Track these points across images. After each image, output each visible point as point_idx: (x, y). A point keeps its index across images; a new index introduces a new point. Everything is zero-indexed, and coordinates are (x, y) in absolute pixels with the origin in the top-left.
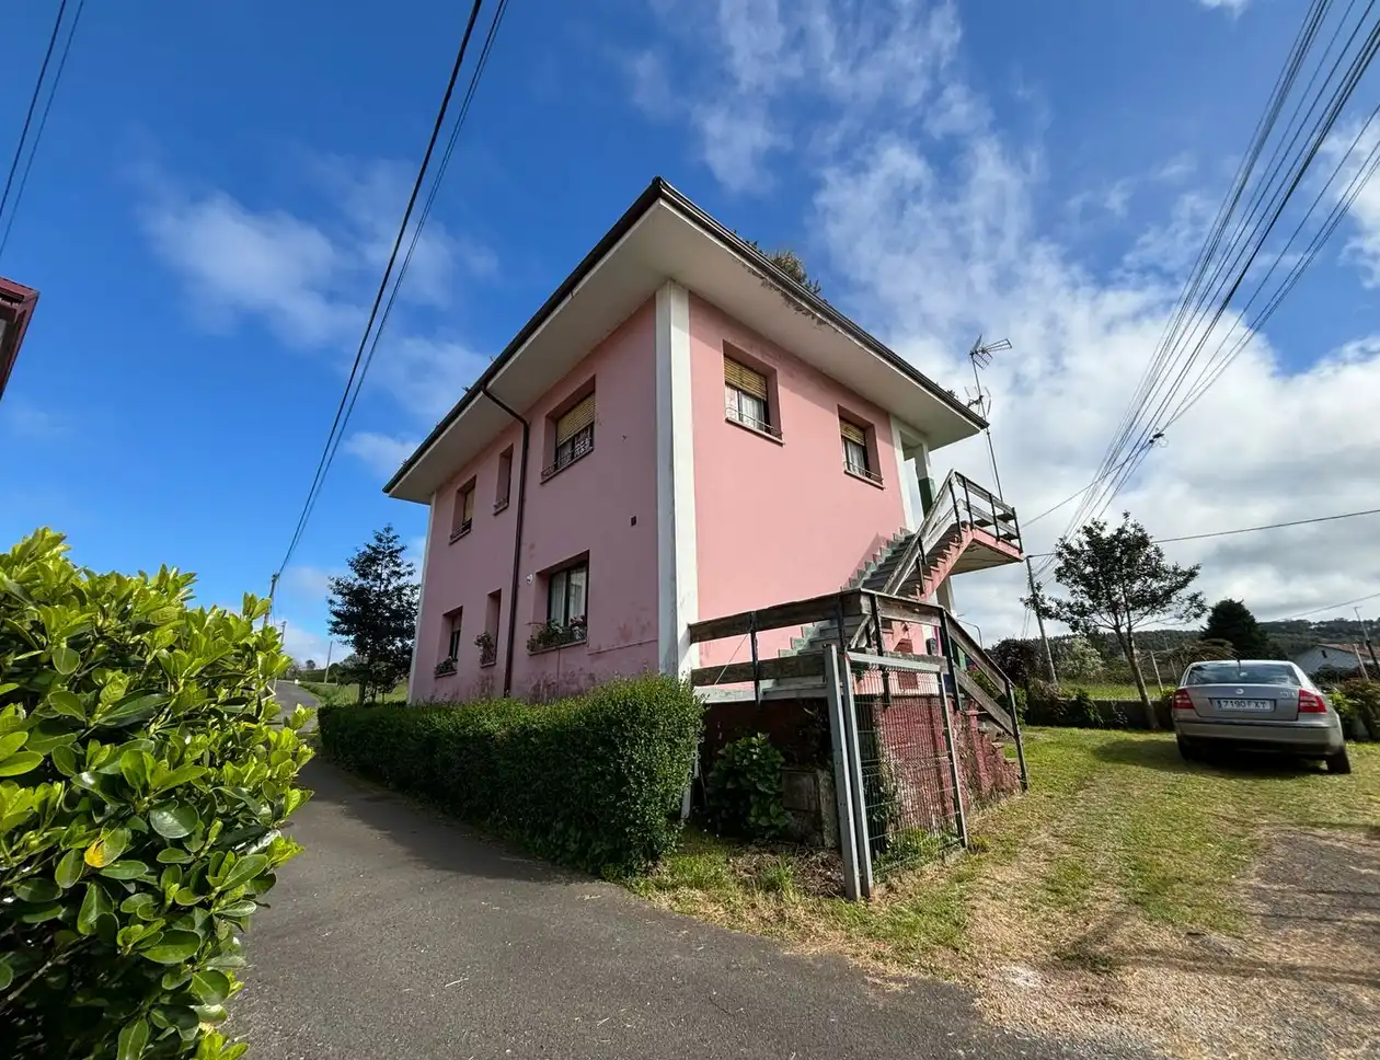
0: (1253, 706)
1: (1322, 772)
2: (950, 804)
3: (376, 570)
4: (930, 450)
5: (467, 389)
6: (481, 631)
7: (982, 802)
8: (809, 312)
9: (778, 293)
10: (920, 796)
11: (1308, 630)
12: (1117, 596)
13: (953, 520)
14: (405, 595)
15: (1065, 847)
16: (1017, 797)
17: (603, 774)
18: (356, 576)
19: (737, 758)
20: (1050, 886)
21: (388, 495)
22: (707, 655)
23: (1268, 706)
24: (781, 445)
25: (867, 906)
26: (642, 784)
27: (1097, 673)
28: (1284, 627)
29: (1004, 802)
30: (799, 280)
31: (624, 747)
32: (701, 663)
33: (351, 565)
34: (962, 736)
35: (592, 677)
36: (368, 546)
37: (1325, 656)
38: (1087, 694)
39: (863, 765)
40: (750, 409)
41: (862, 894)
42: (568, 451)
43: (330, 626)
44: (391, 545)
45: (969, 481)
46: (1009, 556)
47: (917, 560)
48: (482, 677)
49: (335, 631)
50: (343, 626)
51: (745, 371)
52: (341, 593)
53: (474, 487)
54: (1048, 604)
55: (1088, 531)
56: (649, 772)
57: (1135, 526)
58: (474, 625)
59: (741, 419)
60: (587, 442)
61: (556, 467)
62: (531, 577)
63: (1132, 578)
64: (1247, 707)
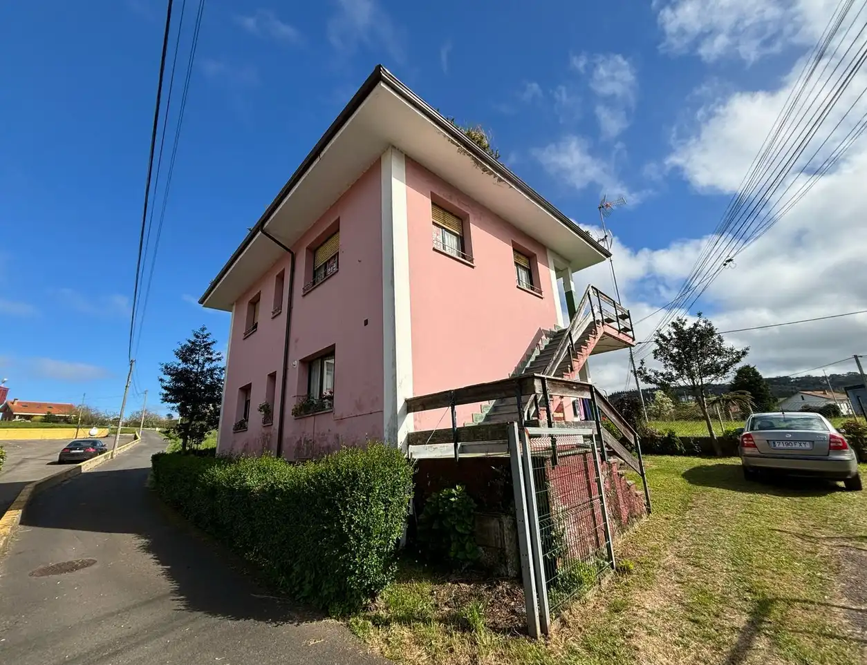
0: (798, 446)
1: (841, 489)
2: (601, 535)
3: (195, 357)
4: (573, 272)
5: (250, 230)
6: (262, 402)
7: (622, 528)
8: (491, 173)
9: (469, 158)
10: (580, 532)
11: (789, 382)
12: (694, 368)
13: (591, 319)
14: (216, 374)
15: (690, 568)
16: (645, 519)
17: (328, 531)
18: (180, 361)
19: (440, 505)
20: (690, 615)
21: (202, 305)
22: (420, 422)
23: (808, 446)
24: (473, 267)
25: (547, 645)
26: (360, 540)
27: (670, 412)
28: (775, 381)
29: (636, 526)
30: (484, 148)
31: (346, 509)
32: (415, 427)
33: (177, 354)
34: (607, 480)
35: (337, 437)
36: (189, 341)
37: (803, 399)
38: (674, 433)
39: (540, 519)
40: (452, 242)
41: (542, 632)
42: (323, 272)
43: (161, 397)
44: (205, 340)
45: (600, 292)
46: (626, 343)
47: (568, 347)
48: (263, 433)
49: (166, 400)
50: (170, 397)
51: (447, 215)
52: (169, 374)
53: (259, 300)
54: (649, 373)
55: (675, 325)
56: (367, 530)
57: (705, 322)
58: (258, 397)
59: (444, 248)
60: (335, 265)
61: (314, 283)
62: (296, 363)
63: (704, 356)
64: (794, 446)
